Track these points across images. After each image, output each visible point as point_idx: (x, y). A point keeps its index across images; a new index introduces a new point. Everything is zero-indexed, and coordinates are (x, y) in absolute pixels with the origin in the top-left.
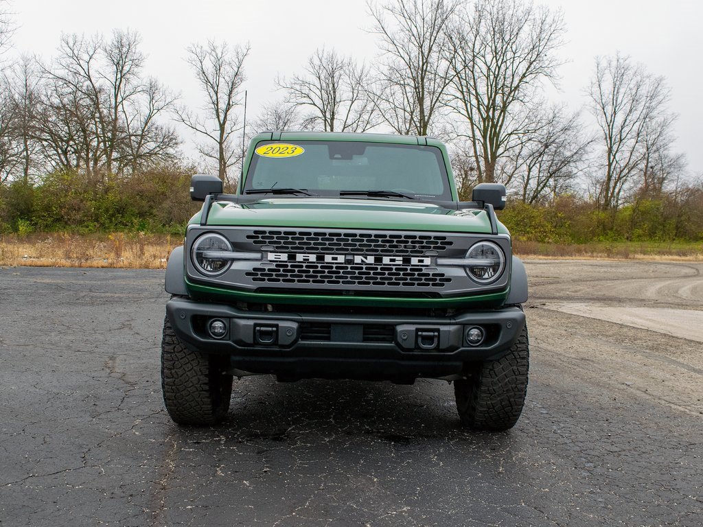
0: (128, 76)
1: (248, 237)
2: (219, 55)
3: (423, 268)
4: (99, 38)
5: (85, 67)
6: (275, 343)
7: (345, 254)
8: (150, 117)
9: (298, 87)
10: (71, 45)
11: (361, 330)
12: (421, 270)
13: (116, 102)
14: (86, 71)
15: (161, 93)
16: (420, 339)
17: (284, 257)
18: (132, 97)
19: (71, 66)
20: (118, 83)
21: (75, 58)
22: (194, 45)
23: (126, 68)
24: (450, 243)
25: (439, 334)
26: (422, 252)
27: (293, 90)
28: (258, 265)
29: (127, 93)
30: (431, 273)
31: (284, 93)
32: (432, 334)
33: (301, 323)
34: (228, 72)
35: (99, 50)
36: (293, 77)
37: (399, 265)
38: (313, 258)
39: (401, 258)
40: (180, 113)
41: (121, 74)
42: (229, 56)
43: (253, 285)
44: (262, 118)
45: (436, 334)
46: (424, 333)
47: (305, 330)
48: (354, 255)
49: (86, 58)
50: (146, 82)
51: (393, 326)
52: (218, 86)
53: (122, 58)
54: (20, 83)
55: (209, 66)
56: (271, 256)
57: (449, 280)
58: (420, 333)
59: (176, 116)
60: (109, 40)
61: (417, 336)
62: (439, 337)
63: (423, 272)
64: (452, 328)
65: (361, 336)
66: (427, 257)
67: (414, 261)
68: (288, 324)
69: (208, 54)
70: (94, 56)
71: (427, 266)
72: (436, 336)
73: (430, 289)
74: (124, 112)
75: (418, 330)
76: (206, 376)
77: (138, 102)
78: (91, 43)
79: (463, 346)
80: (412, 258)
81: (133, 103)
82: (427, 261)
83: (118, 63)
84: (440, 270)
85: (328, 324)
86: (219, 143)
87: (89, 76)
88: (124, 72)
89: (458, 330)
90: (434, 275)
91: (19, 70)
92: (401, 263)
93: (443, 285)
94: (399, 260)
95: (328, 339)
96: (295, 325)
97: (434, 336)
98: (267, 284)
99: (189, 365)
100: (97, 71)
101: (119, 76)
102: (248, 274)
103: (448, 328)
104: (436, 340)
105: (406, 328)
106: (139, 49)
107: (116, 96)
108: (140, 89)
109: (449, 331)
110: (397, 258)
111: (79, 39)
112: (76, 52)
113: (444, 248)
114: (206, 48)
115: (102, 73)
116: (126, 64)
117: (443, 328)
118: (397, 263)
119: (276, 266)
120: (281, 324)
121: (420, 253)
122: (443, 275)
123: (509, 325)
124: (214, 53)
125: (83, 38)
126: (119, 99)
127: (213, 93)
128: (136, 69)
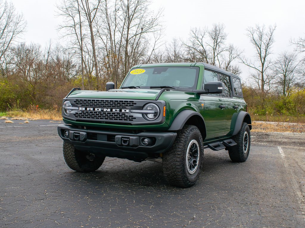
0: (220, 44)
1: (75, 102)
2: (261, 31)
3: (126, 113)
4: (206, 28)
5: (201, 41)
6: (79, 140)
7: (101, 108)
8: (230, 62)
9: (301, 43)
10: (194, 32)
11: (106, 136)
12: (125, 114)
13: (214, 56)
14: (201, 43)
15: (235, 51)
16: (122, 141)
17: (84, 109)
18: (221, 53)
19: (195, 41)
20: (215, 47)
21: (196, 38)
22: (249, 27)
23: (219, 40)
24: (135, 104)
25: (129, 139)
26: (125, 107)
27: (298, 45)
28: (76, 111)
29: (219, 52)
30: (128, 115)
31: (294, 46)
32: (127, 139)
33: (88, 133)
34: (265, 38)
35: (206, 33)
36: (299, 38)
37: (118, 112)
38: (92, 109)
39: (119, 110)
40: (242, 59)
41: (216, 43)
42: (266, 31)
43: (75, 119)
44: (278, 59)
45: (128, 139)
46: (124, 139)
47: (89, 135)
48: (104, 108)
49: (201, 37)
50: (228, 46)
51: (115, 135)
52: (261, 46)
53: (216, 36)
54: (173, 50)
55: (256, 37)
56: (80, 109)
57: (135, 118)
58: (123, 139)
59: (241, 61)
60: (211, 28)
61: (122, 140)
62: (129, 141)
63: (126, 115)
64: (134, 138)
65: (106, 139)
66: (128, 109)
67: (123, 111)
68: (83, 133)
69: (255, 31)
70: (204, 36)
71: (128, 113)
72: (128, 140)
73: (128, 122)
74: (218, 60)
75: (122, 137)
76: (74, 152)
77: (224, 55)
78: (203, 31)
79: (140, 145)
80: (122, 110)
81: (222, 56)
82: (128, 111)
83: (215, 38)
84: (132, 114)
85: (96, 134)
86: (261, 72)
87: (202, 45)
88: (218, 42)
89: (137, 138)
90: (129, 116)
91: (172, 45)
92: (119, 111)
93: (132, 120)
94: (118, 110)
95: (96, 139)
96: (85, 133)
97: (127, 140)
98: (79, 118)
99: (69, 148)
100: (205, 43)
101: (215, 44)
102: (74, 115)
103: (133, 138)
104: (128, 142)
105: (119, 136)
106: (225, 31)
107: (214, 53)
108: (225, 49)
109: (133, 139)
110: (117, 110)
111: (198, 29)
112: (197, 35)
113: (133, 106)
114: (255, 28)
115: (208, 44)
116: (219, 38)
117: (131, 137)
118: (117, 111)
119: (82, 112)
120: (81, 133)
121: (124, 108)
122: (133, 116)
123: (160, 138)
124: (259, 30)
125: (200, 29)
126: (216, 54)
127: (259, 49)
128: (223, 41)
